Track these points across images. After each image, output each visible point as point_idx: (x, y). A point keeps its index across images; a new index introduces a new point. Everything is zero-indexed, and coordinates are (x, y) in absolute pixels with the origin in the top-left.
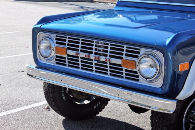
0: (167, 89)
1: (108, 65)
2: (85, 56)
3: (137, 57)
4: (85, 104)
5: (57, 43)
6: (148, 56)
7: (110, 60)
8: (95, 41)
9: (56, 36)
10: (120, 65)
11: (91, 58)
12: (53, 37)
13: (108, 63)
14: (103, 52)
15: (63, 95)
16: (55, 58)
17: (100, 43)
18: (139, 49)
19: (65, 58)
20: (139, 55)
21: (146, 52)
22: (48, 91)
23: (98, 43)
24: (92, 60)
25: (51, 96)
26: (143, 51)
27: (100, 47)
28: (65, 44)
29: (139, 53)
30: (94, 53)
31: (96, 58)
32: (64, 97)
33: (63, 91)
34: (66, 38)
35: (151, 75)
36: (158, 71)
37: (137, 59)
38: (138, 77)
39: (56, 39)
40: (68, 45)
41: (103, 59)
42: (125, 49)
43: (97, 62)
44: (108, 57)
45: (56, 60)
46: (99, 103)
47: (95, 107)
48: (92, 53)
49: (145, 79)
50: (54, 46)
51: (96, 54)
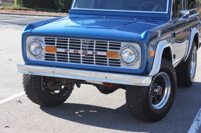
0: (143, 70)
1: (94, 57)
2: (74, 51)
3: (119, 49)
4: (56, 94)
5: (46, 43)
6: (129, 47)
7: (96, 53)
8: (82, 40)
9: (45, 38)
10: (105, 56)
11: (79, 53)
12: (42, 39)
13: (94, 55)
14: (88, 47)
15: (42, 87)
16: (45, 55)
17: (86, 41)
18: (120, 43)
19: (54, 55)
20: (120, 48)
21: (126, 45)
22: (30, 84)
23: (84, 41)
24: (80, 54)
25: (34, 88)
26: (123, 44)
27: (86, 44)
28: (54, 44)
29: (120, 46)
30: (81, 49)
31: (84, 52)
32: (43, 88)
33: (42, 84)
34: (55, 39)
35: (131, 61)
36: (137, 57)
37: (119, 50)
38: (120, 63)
39: (45, 41)
40: (58, 44)
41: (90, 52)
42: (108, 44)
43: (85, 55)
44: (94, 51)
45: (45, 57)
46: (67, 92)
47: (64, 95)
48: (80, 49)
49: (127, 64)
50: (44, 46)
51: (83, 49)
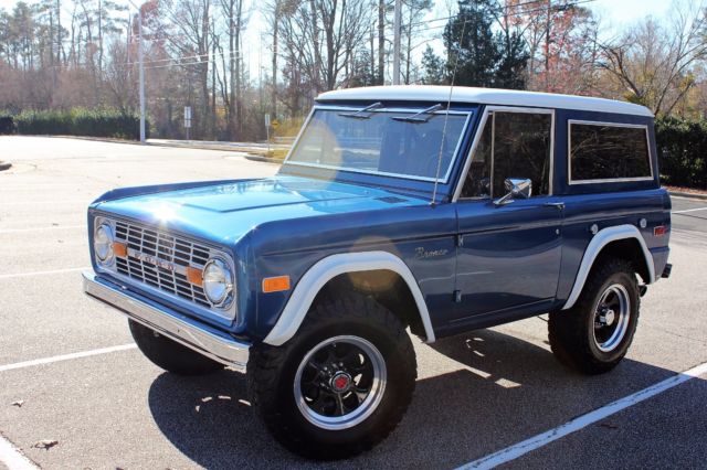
3: (204, 263)
5: (116, 233)
6: (214, 262)
7: (173, 268)
8: (158, 235)
9: (117, 223)
10: (187, 278)
11: (154, 263)
12: (113, 225)
13: (173, 272)
14: (165, 252)
16: (116, 261)
18: (208, 250)
19: (126, 262)
20: (207, 261)
21: (215, 254)
26: (212, 253)
28: (126, 238)
29: (207, 256)
30: (156, 255)
40: (130, 239)
42: (192, 249)
43: (160, 271)
44: (173, 262)
45: (117, 265)
50: (112, 239)
51: (159, 255)
